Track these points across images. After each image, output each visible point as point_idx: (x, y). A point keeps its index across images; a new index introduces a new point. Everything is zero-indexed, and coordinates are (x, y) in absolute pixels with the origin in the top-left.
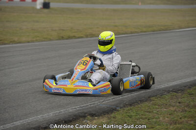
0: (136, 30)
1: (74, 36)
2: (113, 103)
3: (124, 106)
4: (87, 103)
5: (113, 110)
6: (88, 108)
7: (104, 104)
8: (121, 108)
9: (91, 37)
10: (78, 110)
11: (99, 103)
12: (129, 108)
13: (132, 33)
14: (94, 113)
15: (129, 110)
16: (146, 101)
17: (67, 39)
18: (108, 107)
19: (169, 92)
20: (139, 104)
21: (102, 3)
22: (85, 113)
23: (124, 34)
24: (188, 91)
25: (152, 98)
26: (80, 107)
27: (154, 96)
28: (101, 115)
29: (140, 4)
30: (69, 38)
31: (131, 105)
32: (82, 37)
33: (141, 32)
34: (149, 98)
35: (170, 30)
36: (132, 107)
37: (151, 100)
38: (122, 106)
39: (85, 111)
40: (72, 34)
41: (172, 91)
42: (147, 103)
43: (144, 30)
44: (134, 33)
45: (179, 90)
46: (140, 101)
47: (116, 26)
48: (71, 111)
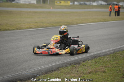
0: (49, 25)
1: (8, 29)
2: (35, 72)
3: (42, 74)
4: (18, 73)
5: (35, 76)
6: (18, 76)
7: (29, 73)
8: (40, 75)
9: (20, 30)
10: (11, 77)
11: (25, 73)
12: (45, 75)
13: (46, 27)
14: (22, 79)
15: (45, 76)
16: (56, 71)
17: (4, 31)
18: (31, 75)
19: (70, 64)
20: (51, 72)
21: (27, 8)
22: (16, 79)
23: (42, 27)
24: (83, 64)
25: (60, 69)
26: (13, 75)
27: (61, 67)
28: (27, 80)
29: (51, 8)
30: (5, 30)
31: (46, 73)
32: (14, 30)
33: (53, 26)
34: (58, 68)
35: (71, 25)
36: (47, 75)
37: (59, 70)
38: (40, 74)
39: (16, 78)
40: (7, 28)
41: (72, 64)
42: (56, 72)
43: (55, 25)
44: (48, 27)
45: (77, 63)
46: (52, 70)
47: (36, 22)
48: (6, 78)
